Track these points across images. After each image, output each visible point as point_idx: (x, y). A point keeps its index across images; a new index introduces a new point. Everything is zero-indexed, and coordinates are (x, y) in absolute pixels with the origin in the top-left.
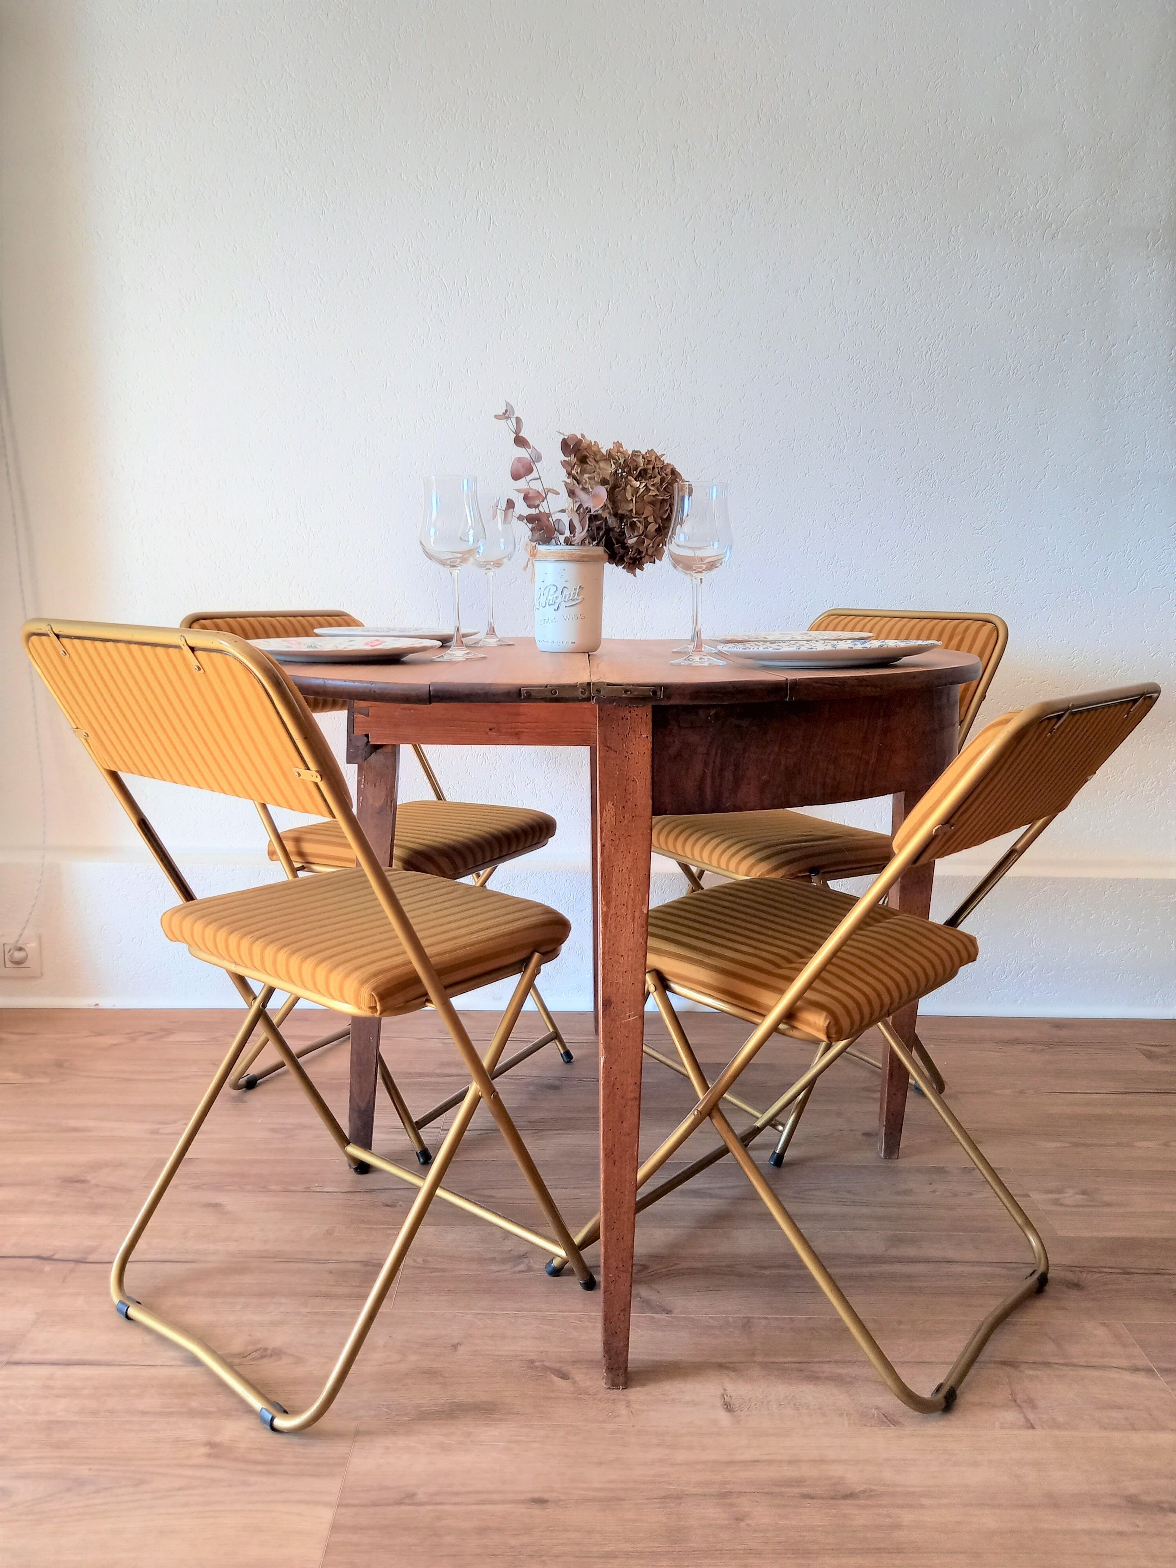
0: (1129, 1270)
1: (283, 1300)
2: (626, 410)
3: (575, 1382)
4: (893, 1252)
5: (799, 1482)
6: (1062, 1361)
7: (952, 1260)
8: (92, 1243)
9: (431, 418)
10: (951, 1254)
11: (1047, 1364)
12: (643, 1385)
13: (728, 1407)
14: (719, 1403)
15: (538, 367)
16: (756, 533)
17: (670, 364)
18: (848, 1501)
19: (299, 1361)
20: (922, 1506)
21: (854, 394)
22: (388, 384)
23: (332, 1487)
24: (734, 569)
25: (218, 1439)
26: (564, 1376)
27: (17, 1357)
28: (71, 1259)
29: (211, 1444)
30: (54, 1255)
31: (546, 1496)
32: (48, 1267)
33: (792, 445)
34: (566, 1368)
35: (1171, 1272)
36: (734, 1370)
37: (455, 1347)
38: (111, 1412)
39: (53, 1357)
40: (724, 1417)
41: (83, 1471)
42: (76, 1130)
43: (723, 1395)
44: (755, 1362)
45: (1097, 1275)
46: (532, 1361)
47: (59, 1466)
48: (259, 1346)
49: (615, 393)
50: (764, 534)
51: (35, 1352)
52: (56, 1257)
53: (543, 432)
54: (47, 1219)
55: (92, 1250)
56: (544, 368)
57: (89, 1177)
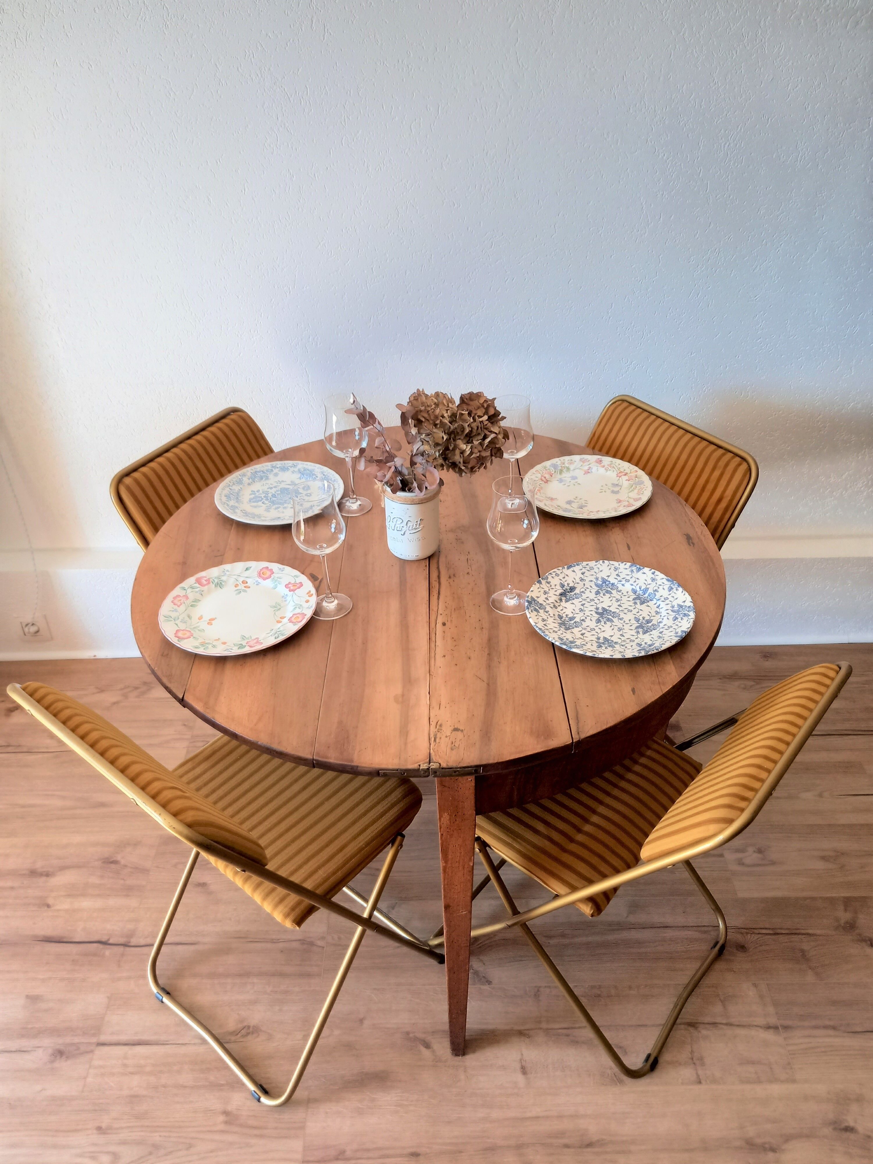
0: (779, 931)
1: (255, 980)
2: (456, 205)
3: (434, 1051)
4: (632, 919)
5: (561, 1134)
6: (724, 1022)
7: (668, 925)
8: (130, 926)
9: (287, 218)
10: (669, 920)
11: (714, 1024)
12: (474, 1052)
13: (524, 1071)
14: (518, 1066)
15: (377, 169)
16: (567, 307)
17: (494, 162)
18: (589, 1150)
19: (270, 1037)
20: (630, 1152)
21: (657, 184)
22: (246, 189)
23: (297, 1145)
24: (547, 336)
25: (229, 1108)
26: (427, 1046)
27: (103, 1038)
28: (119, 943)
29: (226, 1113)
30: (109, 940)
31: (418, 1150)
32: (108, 952)
33: (600, 232)
34: (429, 1038)
35: (803, 931)
36: (529, 1037)
37: (361, 1021)
38: (164, 1086)
39: (123, 1038)
40: (520, 1078)
41: (156, 1138)
42: (103, 805)
43: (521, 1060)
44: (541, 1029)
45: (756, 937)
46: (408, 1033)
47: (142, 1134)
48: (245, 1024)
49: (446, 191)
50: (573, 307)
51: (113, 1034)
52: (111, 941)
53: (385, 228)
54: (99, 903)
55: (131, 934)
56: (382, 170)
57: (119, 857)
